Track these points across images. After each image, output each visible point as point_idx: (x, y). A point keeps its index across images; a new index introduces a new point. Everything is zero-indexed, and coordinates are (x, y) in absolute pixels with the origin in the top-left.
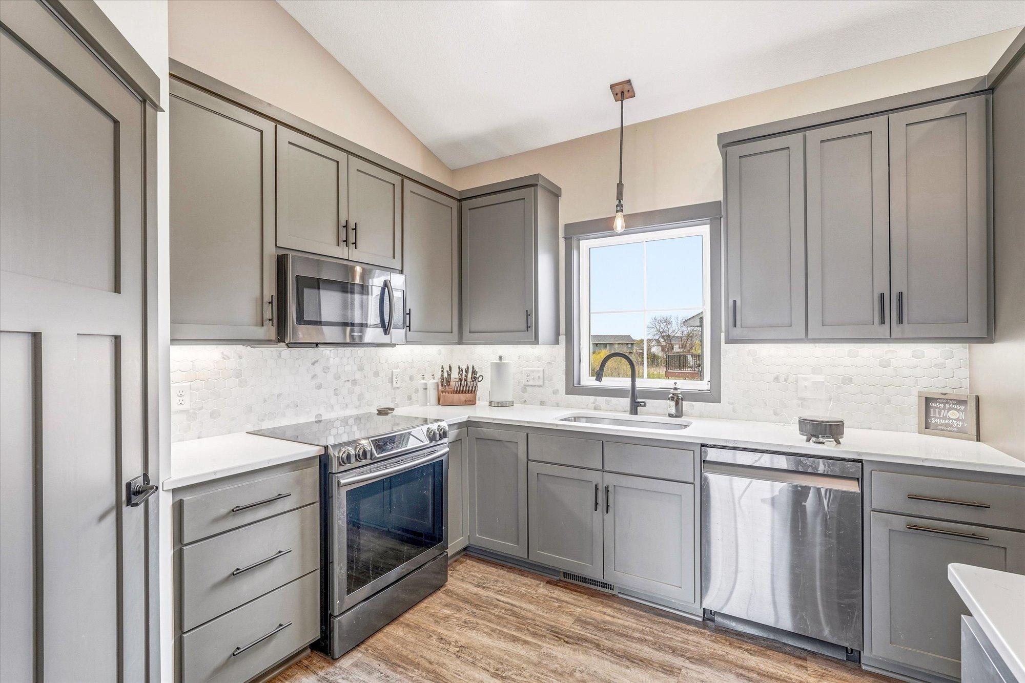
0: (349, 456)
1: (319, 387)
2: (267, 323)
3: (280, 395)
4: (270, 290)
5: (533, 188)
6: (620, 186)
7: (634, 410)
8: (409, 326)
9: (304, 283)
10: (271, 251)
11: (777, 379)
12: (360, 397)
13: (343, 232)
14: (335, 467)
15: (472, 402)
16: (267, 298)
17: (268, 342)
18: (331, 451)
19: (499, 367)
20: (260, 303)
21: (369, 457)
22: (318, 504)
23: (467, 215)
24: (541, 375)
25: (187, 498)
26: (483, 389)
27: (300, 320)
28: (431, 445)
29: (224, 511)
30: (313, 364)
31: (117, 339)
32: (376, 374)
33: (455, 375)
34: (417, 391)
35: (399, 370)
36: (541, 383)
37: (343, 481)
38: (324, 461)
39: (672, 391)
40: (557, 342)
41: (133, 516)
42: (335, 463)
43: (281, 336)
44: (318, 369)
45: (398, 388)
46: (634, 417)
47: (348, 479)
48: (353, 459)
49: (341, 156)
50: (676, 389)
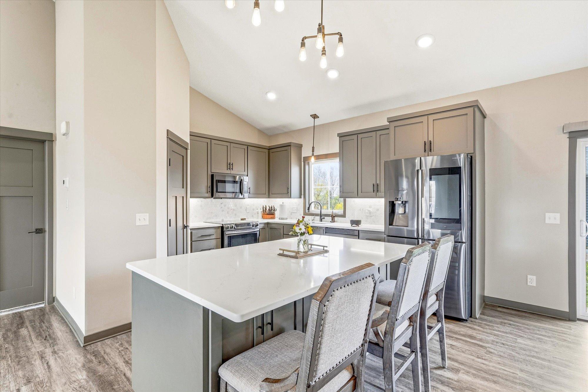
0: (228, 227)
1: (223, 211)
2: (209, 193)
3: (212, 213)
4: (210, 184)
5: (290, 147)
6: (313, 148)
7: (321, 220)
8: (250, 192)
9: (219, 181)
10: (210, 173)
11: (360, 210)
12: (235, 215)
13: (229, 165)
14: (225, 230)
15: (274, 218)
16: (209, 186)
17: (209, 197)
18: (224, 225)
19: (282, 206)
20: (207, 187)
21: (233, 228)
22: (221, 239)
23: (271, 154)
24: (296, 209)
25: (193, 231)
26: (277, 213)
27: (217, 191)
28: (253, 228)
29: (200, 236)
30: (221, 204)
31: (183, 197)
32: (241, 208)
33: (268, 208)
34: (255, 214)
35: (249, 207)
36: (296, 212)
37: (226, 233)
38: (222, 228)
39: (331, 214)
40: (300, 197)
41: (185, 230)
42: (225, 228)
43: (212, 196)
44: (223, 205)
45: (249, 213)
46: (321, 222)
47: (227, 233)
48: (229, 228)
49: (228, 144)
50: (332, 213)
